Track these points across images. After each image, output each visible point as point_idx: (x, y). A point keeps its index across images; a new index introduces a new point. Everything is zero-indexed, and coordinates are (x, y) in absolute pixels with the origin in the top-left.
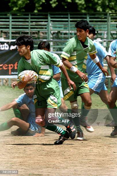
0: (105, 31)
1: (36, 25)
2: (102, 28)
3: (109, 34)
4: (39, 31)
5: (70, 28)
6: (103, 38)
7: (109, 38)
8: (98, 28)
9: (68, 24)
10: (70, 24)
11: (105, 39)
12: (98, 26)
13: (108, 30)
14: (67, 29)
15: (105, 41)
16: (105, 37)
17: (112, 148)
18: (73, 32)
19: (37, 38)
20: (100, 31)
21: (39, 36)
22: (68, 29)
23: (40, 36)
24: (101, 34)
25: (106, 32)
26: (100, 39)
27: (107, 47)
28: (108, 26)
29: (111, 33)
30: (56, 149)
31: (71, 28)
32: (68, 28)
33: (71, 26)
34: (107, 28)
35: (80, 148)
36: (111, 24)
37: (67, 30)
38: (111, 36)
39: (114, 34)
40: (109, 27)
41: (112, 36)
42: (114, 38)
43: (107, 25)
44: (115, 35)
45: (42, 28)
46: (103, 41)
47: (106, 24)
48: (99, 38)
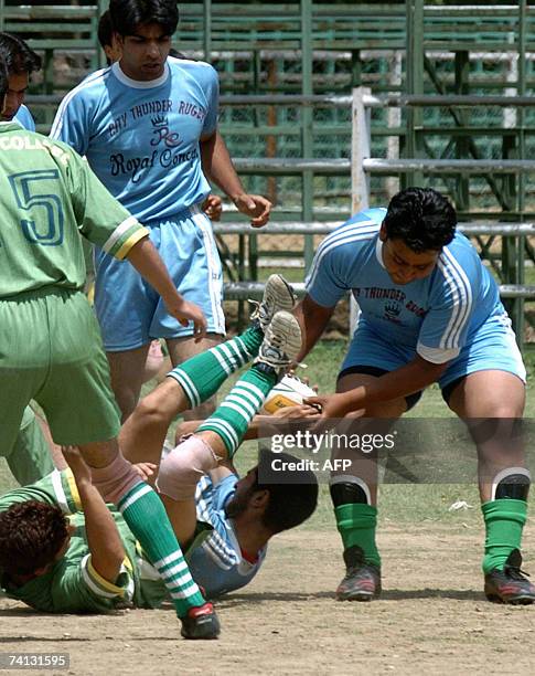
0: (395, 49)
1: (33, 21)
2: (381, 35)
3: (418, 65)
4: (49, 52)
5: (210, 35)
6: (383, 83)
7: (418, 87)
8: (357, 34)
9: (203, 14)
10: (213, 14)
11: (395, 89)
12: (358, 25)
13: (409, 46)
14: (194, 39)
15: (393, 104)
16: (397, 82)
17: (430, 663)
18: (227, 55)
19: (41, 86)
20: (370, 48)
21: (50, 78)
22: (204, 39)
23: (55, 73)
24: (374, 66)
25: (399, 56)
26: (369, 90)
27: (404, 131)
28: (410, 23)
29: (426, 61)
30: (141, 667)
31: (216, 35)
32: (200, 34)
33: (217, 26)
34: (404, 35)
35: (267, 663)
36: (426, 13)
37: (200, 43)
38: (425, 76)
39: (440, 63)
40: (418, 29)
41: (432, 76)
42: (444, 89)
43: (404, 18)
44: (447, 70)
45: (69, 36)
46: (386, 102)
47: (401, 15)
48: (366, 84)
